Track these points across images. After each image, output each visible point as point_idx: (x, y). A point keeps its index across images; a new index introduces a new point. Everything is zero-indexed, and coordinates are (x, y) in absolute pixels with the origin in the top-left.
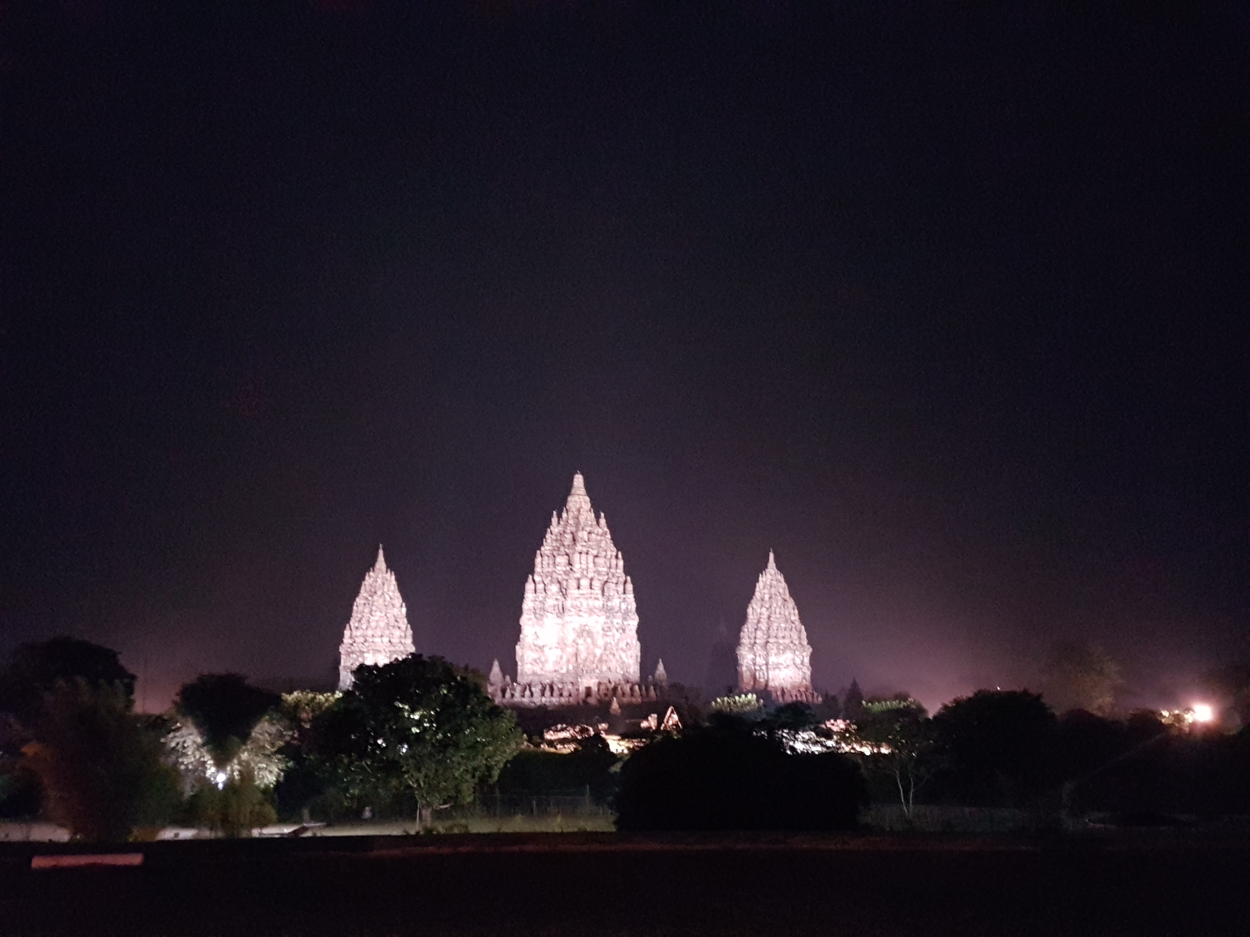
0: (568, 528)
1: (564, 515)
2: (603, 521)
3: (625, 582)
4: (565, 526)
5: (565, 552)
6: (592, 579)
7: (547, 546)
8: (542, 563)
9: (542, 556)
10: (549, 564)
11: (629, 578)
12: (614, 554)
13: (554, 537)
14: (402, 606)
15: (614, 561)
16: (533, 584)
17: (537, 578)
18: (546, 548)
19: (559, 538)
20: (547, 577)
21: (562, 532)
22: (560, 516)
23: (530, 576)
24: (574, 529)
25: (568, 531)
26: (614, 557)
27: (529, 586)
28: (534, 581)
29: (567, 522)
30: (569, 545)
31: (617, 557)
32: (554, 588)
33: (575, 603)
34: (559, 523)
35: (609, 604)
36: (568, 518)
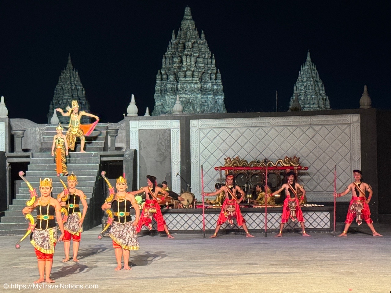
0: (181, 40)
1: (179, 33)
2: (203, 36)
3: (217, 73)
4: (180, 39)
5: (179, 55)
6: (193, 71)
8: (166, 63)
9: (166, 58)
10: (170, 63)
11: (219, 70)
12: (210, 55)
13: (173, 46)
15: (210, 61)
16: (160, 75)
17: (163, 72)
18: (168, 53)
19: (176, 47)
20: (169, 70)
21: (178, 43)
22: (176, 34)
23: (159, 71)
24: (184, 41)
25: (181, 42)
26: (209, 58)
28: (161, 73)
29: (180, 36)
30: (181, 51)
31: (211, 58)
32: (172, 77)
33: (182, 86)
34: (176, 38)
35: (205, 86)
36: (181, 34)
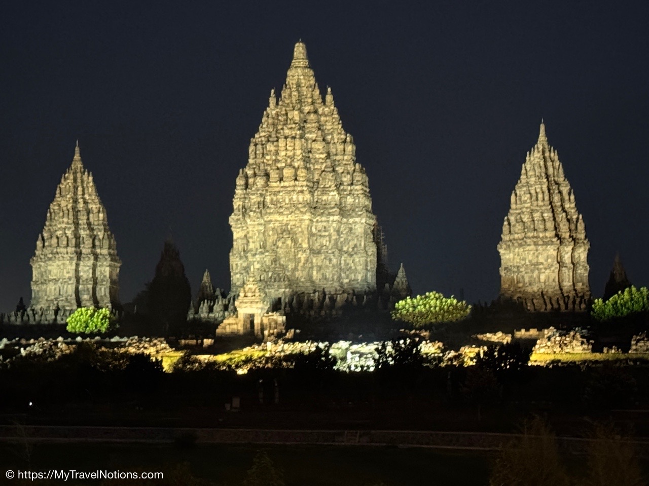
1: (283, 94)
3: (354, 171)
7: (262, 132)
8: (256, 153)
9: (256, 145)
11: (358, 166)
12: (343, 137)
14: (99, 212)
15: (340, 147)
16: (244, 179)
17: (249, 172)
18: (261, 135)
19: (274, 121)
21: (279, 114)
22: (278, 96)
23: (242, 170)
25: (283, 112)
26: (341, 141)
27: (240, 182)
28: (245, 174)
29: (284, 100)
31: (345, 141)
32: (260, 182)
34: (277, 104)
36: (285, 97)
